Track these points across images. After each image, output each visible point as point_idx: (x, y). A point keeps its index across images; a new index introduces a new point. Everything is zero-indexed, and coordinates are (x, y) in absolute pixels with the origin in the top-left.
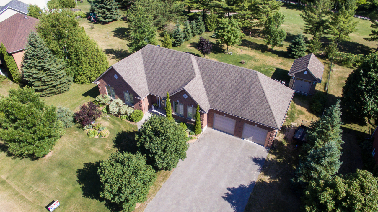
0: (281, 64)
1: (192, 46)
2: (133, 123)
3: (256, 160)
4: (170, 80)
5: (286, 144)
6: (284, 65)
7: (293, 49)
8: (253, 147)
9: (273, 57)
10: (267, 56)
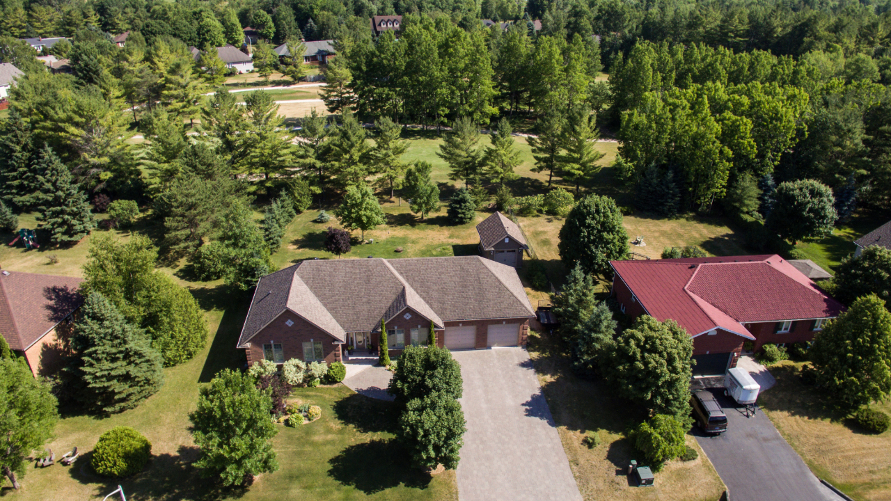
0: (451, 237)
1: (299, 248)
2: (335, 386)
3: (524, 365)
4: (368, 302)
5: (538, 335)
6: (457, 237)
7: (460, 211)
8: (507, 352)
9: (433, 229)
10: (423, 229)
